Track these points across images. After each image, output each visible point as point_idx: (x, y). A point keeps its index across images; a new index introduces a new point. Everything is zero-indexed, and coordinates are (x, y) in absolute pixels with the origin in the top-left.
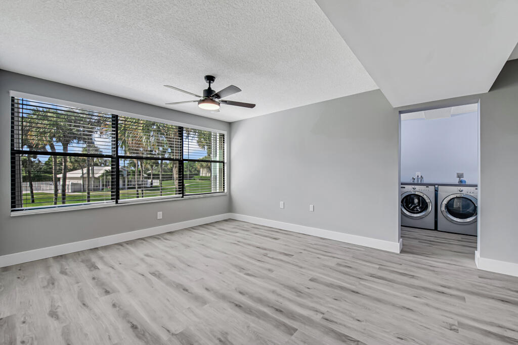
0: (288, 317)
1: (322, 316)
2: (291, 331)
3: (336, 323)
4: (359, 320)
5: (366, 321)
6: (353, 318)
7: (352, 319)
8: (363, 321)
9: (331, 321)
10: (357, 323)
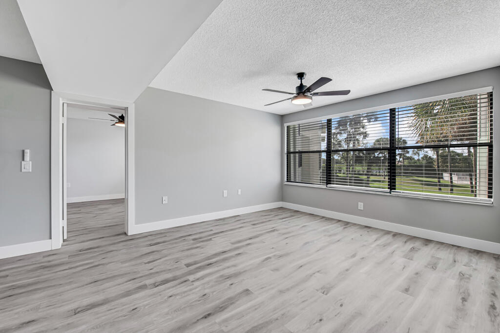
0: (201, 267)
1: (191, 280)
2: (188, 265)
3: (179, 284)
4: (170, 297)
5: (166, 301)
6: (175, 295)
7: (175, 293)
8: (167, 298)
9: (182, 283)
10: (170, 294)
